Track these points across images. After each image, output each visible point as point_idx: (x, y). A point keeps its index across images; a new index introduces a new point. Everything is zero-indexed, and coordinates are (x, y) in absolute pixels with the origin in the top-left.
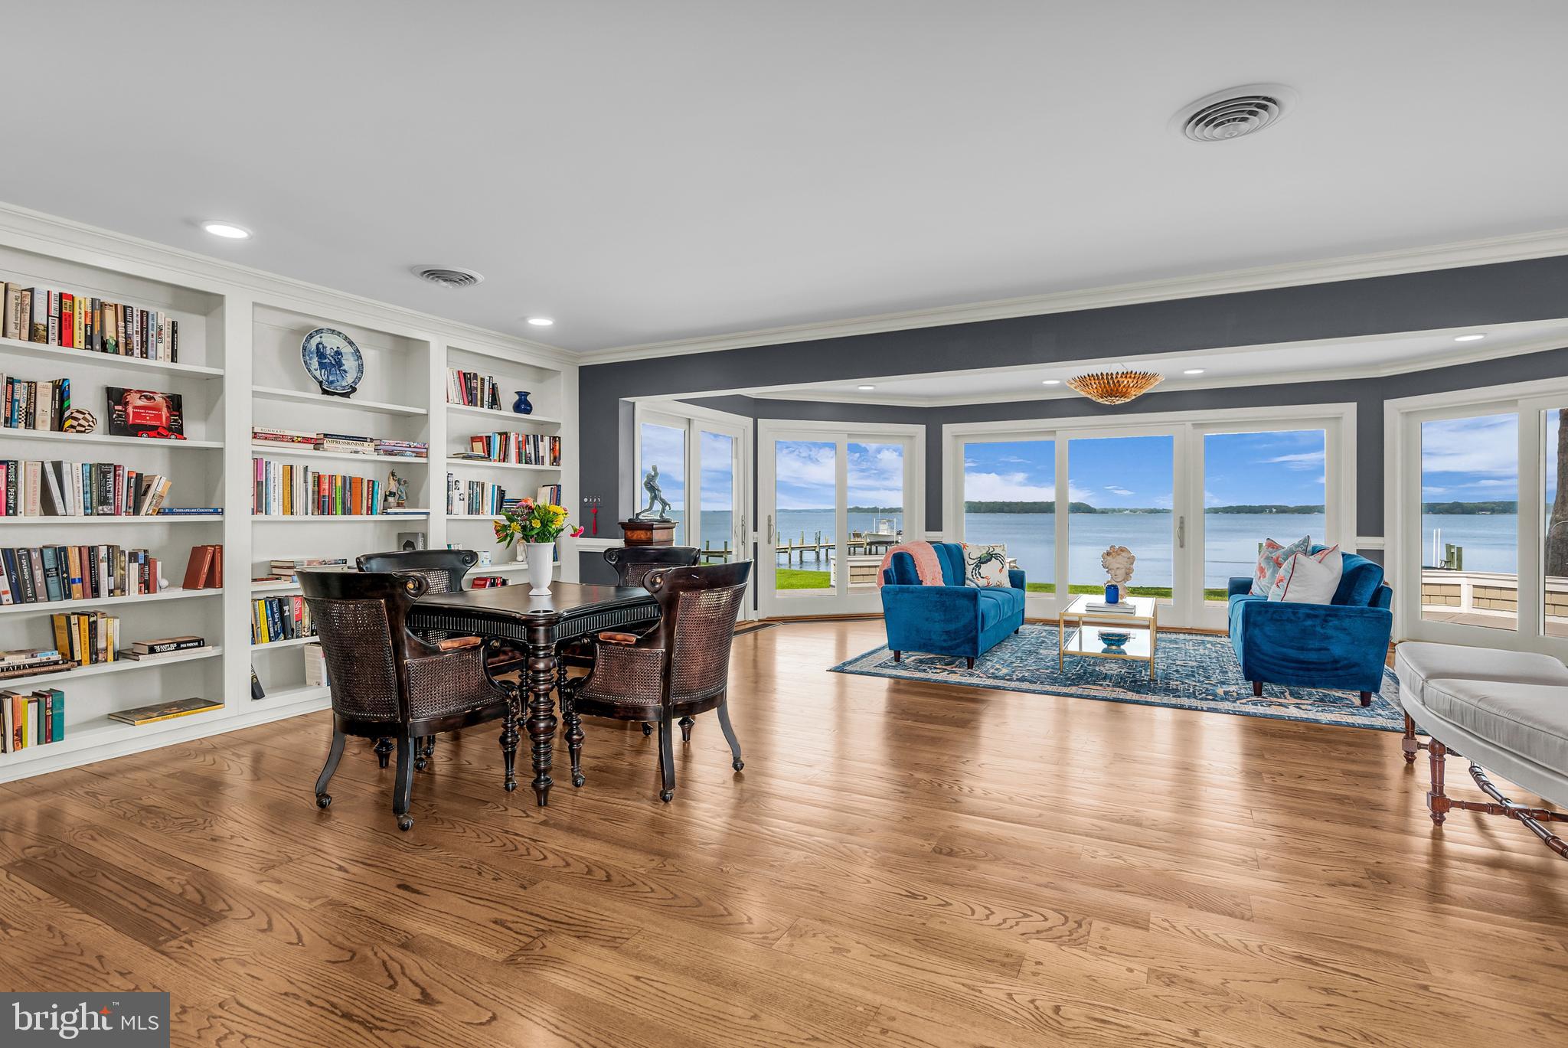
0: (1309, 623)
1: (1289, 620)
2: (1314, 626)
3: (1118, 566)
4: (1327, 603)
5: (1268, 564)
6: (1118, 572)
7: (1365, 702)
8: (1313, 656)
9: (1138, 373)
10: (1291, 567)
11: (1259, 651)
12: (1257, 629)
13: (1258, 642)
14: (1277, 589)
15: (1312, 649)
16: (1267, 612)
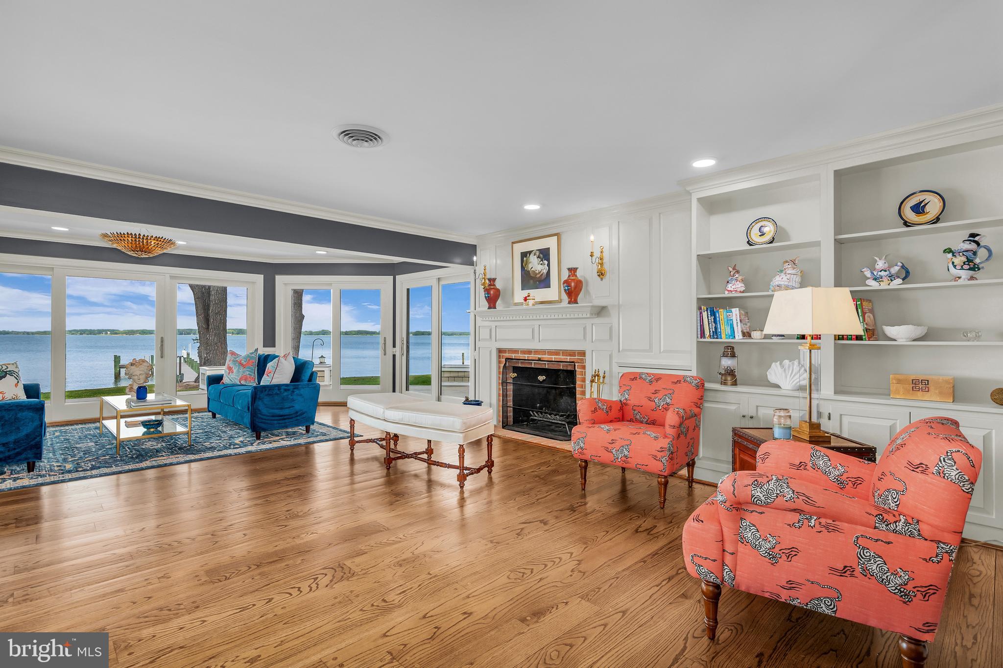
0: (286, 394)
1: (277, 394)
2: (288, 395)
3: (141, 372)
4: (289, 383)
5: (235, 364)
6: (141, 377)
7: (308, 430)
8: (286, 412)
9: (166, 239)
10: (276, 364)
11: (260, 414)
12: (260, 401)
13: (260, 409)
14: (267, 377)
15: (286, 408)
16: (266, 390)
